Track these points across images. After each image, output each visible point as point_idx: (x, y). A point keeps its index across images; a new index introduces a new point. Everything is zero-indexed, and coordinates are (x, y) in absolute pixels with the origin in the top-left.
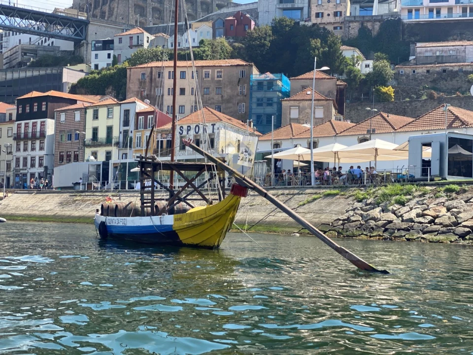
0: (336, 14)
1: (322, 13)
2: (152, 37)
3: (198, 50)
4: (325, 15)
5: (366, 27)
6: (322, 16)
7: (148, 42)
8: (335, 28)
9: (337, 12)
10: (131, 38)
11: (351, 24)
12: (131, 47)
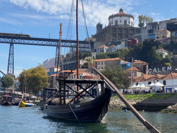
0: (163, 37)
1: (159, 37)
2: (107, 48)
3: (116, 53)
4: (160, 37)
5: (173, 41)
6: (159, 38)
7: (106, 49)
8: (163, 41)
9: (164, 36)
10: (101, 49)
11: (168, 40)
12: (101, 52)
